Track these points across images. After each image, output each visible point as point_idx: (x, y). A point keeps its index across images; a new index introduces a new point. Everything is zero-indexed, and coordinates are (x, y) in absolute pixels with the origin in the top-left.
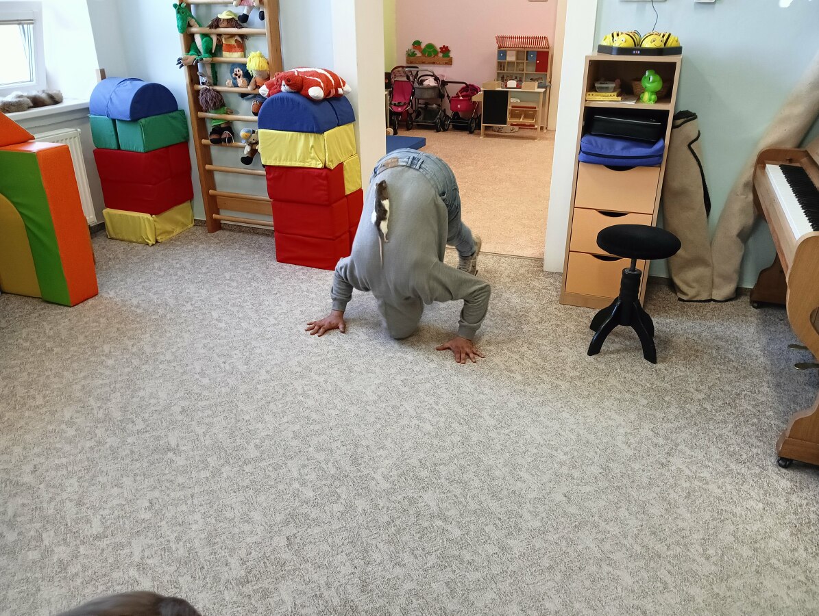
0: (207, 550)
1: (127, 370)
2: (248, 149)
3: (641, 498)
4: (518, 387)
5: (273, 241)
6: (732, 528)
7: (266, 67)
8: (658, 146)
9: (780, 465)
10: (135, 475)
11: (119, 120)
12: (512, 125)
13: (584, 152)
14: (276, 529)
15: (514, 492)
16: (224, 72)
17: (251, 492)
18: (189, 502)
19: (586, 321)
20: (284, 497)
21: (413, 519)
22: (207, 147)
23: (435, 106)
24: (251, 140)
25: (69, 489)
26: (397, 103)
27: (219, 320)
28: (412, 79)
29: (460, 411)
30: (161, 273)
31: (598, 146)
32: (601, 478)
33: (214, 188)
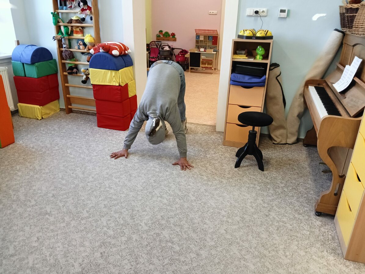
0: (64, 260)
1: (27, 177)
2: (85, 77)
3: (257, 230)
4: (204, 182)
5: (96, 118)
6: (297, 243)
7: (93, 41)
8: (263, 78)
9: (316, 215)
10: (31, 226)
11: (26, 64)
12: (202, 67)
13: (232, 80)
14: (96, 249)
15: (203, 229)
16: (74, 43)
17: (84, 233)
18: (56, 238)
19: (234, 153)
20: (100, 234)
21: (158, 243)
22: (66, 76)
24: (86, 73)
26: (152, 57)
27: (71, 154)
28: (159, 47)
29: (180, 193)
30: (44, 132)
31: (238, 78)
32: (240, 222)
33: (69, 94)
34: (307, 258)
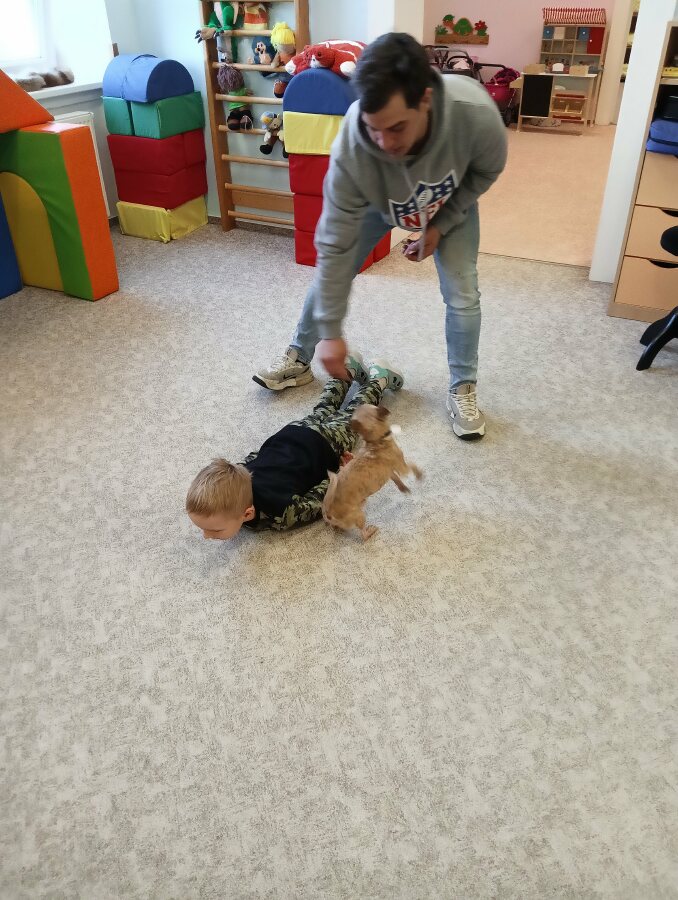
2: (268, 136)
5: (291, 243)
7: (292, 40)
11: (134, 102)
12: (554, 117)
13: (654, 140)
16: (246, 49)
19: (636, 335)
24: (272, 126)
27: (241, 320)
30: (179, 271)
31: (670, 133)
33: (230, 182)
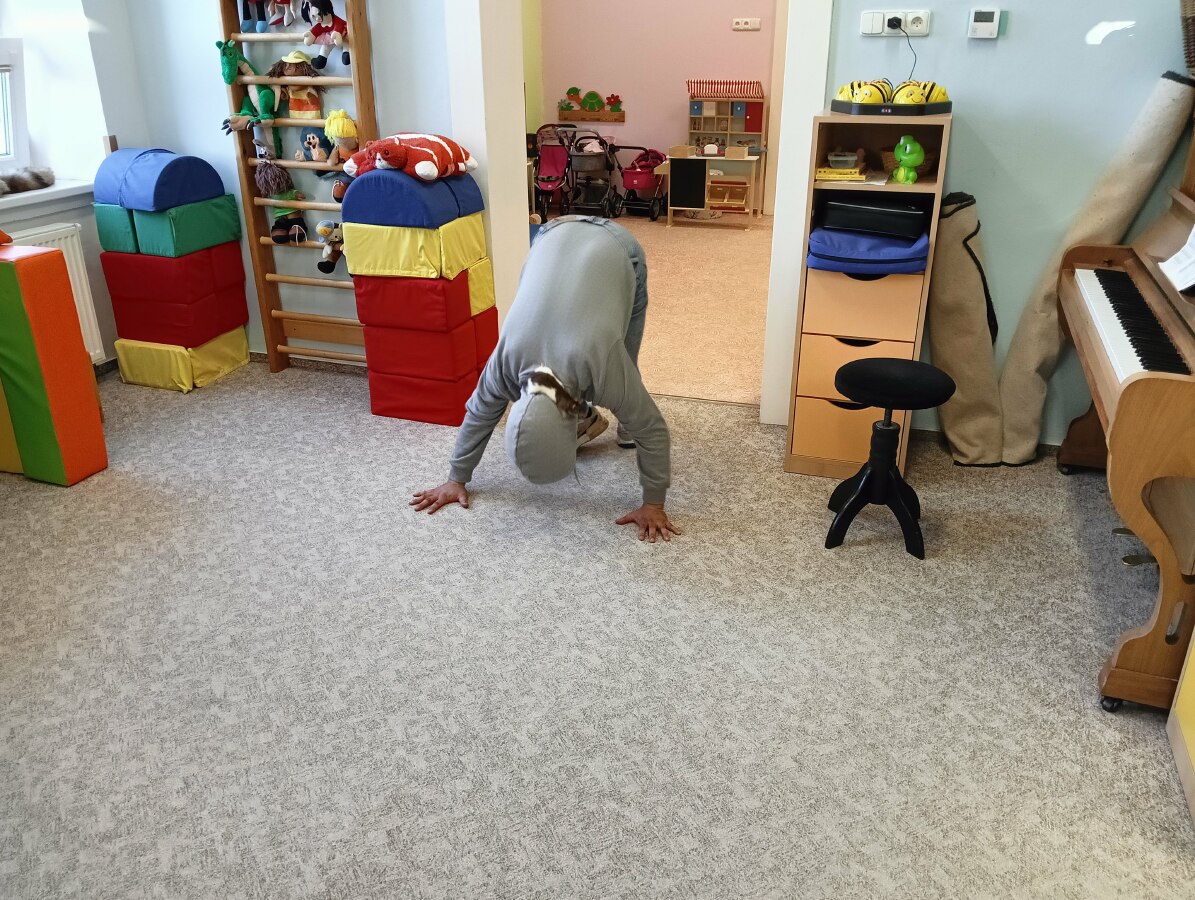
0: (269, 853)
1: (150, 581)
2: (327, 250)
3: (905, 761)
4: (725, 598)
5: (365, 384)
6: (1037, 803)
7: (353, 132)
8: (919, 245)
9: (1105, 708)
10: (163, 741)
11: (138, 211)
12: (712, 208)
13: (814, 254)
14: (371, 819)
15: (720, 757)
16: (292, 140)
17: (334, 764)
18: (243, 781)
19: (822, 498)
20: (383, 770)
21: (573, 800)
22: (267, 248)
23: (600, 182)
24: (332, 237)
25: (63, 765)
26: (545, 177)
28: (567, 143)
29: (642, 634)
30: (201, 434)
31: (834, 246)
32: (846, 731)
33: (279, 308)
34: (1075, 855)
